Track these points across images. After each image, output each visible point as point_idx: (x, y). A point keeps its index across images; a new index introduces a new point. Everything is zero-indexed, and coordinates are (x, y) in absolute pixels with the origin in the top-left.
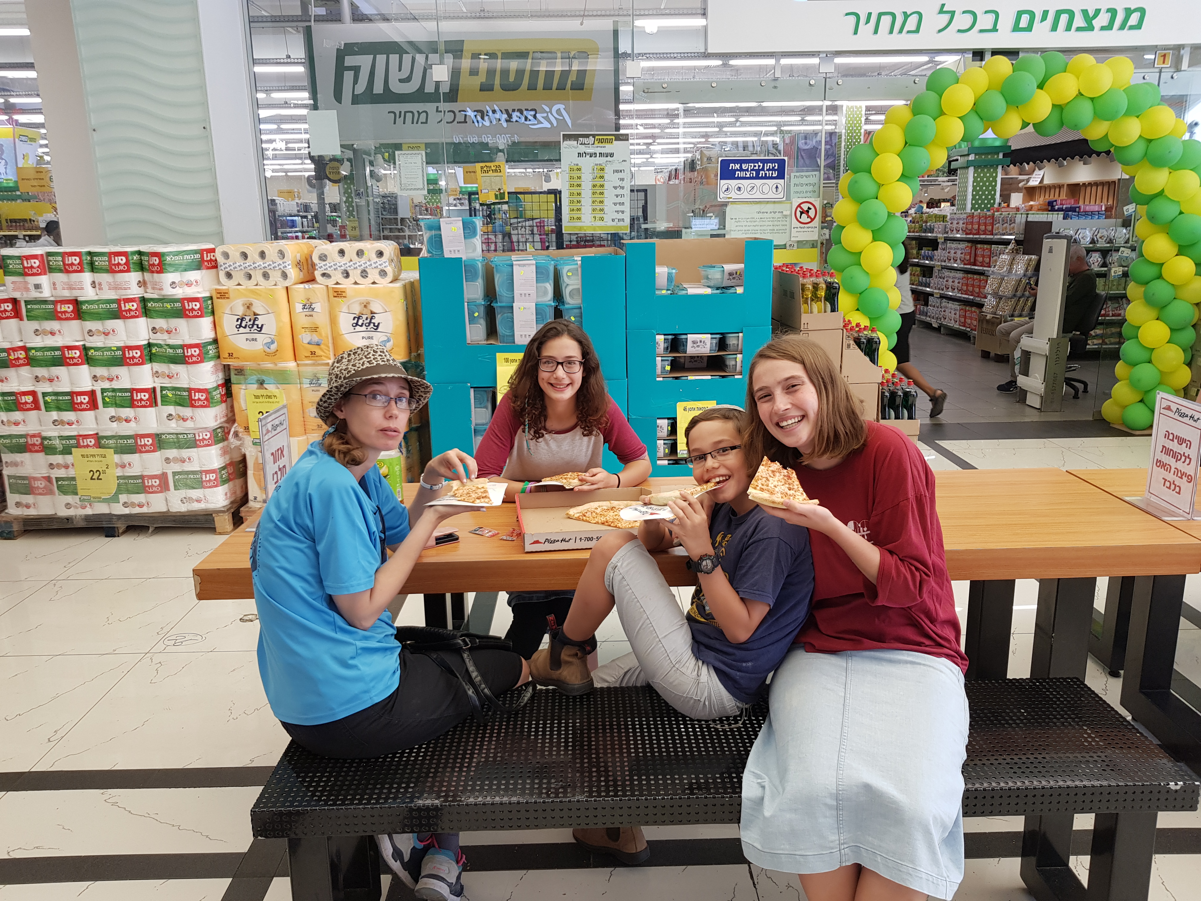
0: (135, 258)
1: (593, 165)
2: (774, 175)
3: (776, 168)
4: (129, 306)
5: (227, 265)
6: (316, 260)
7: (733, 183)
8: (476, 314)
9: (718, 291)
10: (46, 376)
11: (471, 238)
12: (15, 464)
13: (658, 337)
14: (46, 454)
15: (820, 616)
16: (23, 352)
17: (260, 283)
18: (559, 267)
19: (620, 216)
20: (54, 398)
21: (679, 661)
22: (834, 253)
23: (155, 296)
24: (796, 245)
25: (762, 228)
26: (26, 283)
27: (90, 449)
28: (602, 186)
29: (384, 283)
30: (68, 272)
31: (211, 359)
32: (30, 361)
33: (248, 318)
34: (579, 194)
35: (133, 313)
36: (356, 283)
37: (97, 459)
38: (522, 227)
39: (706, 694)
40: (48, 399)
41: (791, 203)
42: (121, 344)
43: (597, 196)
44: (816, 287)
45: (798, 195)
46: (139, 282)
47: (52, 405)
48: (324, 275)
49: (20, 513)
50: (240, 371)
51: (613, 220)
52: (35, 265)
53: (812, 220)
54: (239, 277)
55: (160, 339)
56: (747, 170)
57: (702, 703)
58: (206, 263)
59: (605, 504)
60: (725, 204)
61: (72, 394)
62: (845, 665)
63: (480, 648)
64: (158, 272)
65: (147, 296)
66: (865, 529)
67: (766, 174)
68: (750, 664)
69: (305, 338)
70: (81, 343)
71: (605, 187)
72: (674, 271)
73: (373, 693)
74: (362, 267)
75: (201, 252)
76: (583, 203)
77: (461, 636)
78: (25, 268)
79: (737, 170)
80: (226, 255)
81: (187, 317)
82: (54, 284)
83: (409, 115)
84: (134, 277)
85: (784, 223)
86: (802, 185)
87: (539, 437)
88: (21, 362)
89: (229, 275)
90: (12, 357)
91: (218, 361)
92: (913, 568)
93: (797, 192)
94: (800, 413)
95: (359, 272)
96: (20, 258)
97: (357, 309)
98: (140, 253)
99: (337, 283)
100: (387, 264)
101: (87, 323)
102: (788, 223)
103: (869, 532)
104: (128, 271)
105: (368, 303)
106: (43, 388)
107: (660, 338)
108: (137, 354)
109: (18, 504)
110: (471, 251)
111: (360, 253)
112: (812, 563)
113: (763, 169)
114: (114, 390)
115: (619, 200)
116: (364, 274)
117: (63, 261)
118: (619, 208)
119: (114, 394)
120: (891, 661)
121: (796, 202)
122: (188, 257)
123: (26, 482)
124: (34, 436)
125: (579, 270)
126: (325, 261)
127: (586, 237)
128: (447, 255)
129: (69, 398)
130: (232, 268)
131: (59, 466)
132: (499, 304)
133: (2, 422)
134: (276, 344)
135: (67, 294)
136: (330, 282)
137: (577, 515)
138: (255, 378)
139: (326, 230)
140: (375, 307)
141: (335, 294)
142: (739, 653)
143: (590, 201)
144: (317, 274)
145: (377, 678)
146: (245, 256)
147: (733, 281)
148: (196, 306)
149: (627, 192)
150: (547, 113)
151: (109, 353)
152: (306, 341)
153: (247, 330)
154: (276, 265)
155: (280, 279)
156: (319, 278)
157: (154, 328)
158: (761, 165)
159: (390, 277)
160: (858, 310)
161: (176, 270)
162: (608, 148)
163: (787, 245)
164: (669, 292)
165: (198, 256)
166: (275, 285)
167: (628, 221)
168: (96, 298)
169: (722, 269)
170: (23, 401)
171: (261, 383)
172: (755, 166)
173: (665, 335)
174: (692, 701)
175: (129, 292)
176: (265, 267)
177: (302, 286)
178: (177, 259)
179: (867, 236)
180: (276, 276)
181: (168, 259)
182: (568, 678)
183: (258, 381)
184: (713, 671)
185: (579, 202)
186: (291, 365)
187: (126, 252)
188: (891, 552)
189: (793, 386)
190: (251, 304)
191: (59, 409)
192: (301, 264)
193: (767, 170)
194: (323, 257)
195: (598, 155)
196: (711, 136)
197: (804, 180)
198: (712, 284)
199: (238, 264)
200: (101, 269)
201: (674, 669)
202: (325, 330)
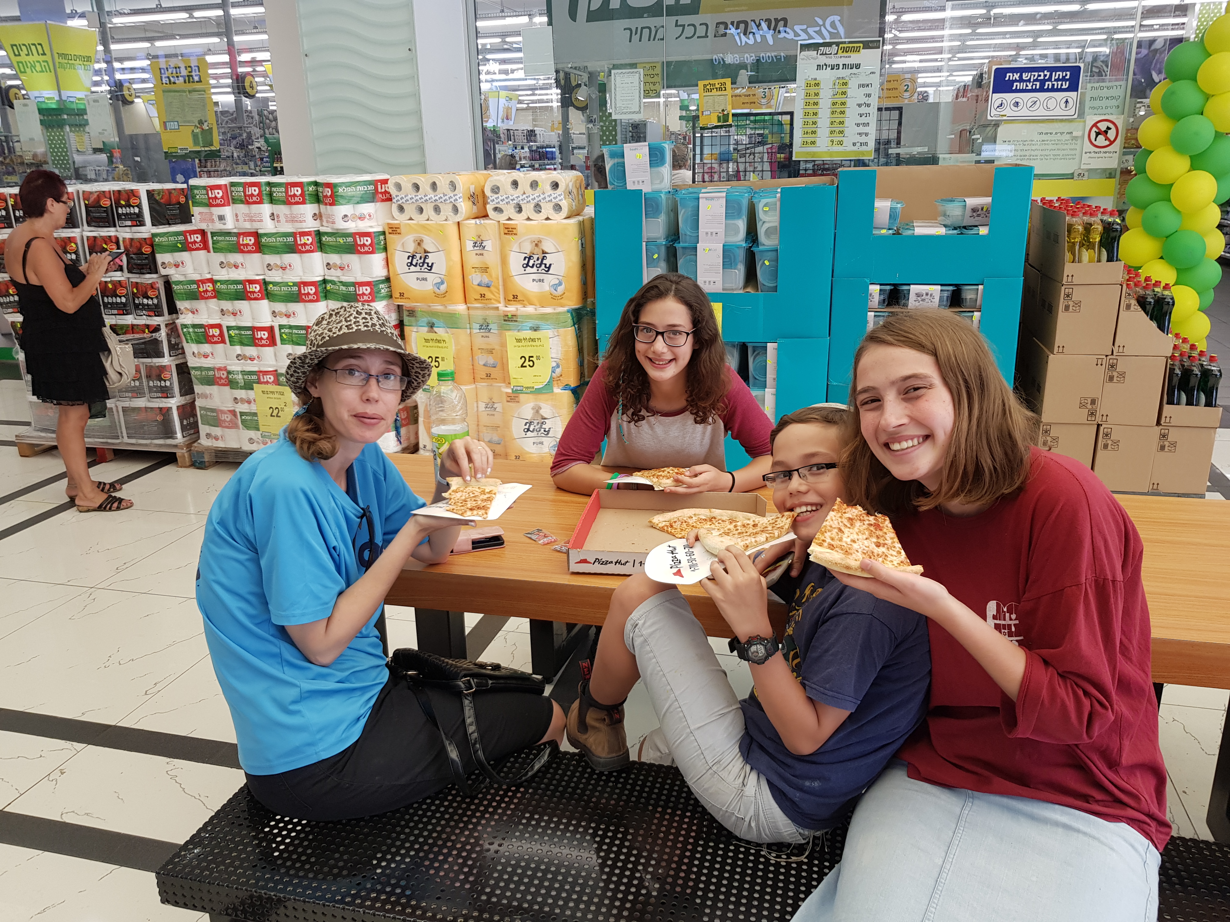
0: (310, 189)
1: (834, 79)
2: (1064, 87)
3: (1068, 77)
4: (304, 240)
5: (399, 198)
6: (488, 193)
7: (1009, 97)
8: (656, 256)
9: (955, 232)
10: (230, 309)
11: (658, 166)
12: (205, 396)
13: (871, 287)
14: (231, 388)
15: (937, 726)
16: (210, 285)
17: (431, 218)
18: (755, 200)
19: (863, 139)
20: (237, 332)
21: (719, 762)
22: (1136, 186)
23: (329, 230)
24: (1086, 174)
25: (1044, 153)
26: (211, 214)
27: (269, 386)
28: (843, 104)
29: (558, 218)
30: (248, 203)
31: (383, 298)
32: (217, 295)
33: (418, 256)
34: (815, 114)
35: (308, 248)
36: (529, 219)
37: (276, 396)
38: (750, 154)
39: (751, 812)
40: (232, 333)
41: (1085, 122)
42: (297, 280)
43: (836, 115)
44: (1088, 228)
45: (1095, 111)
46: (315, 214)
47: (236, 339)
48: (496, 209)
49: (210, 444)
50: (412, 313)
51: (854, 144)
52: (219, 196)
53: (1112, 143)
54: (410, 210)
55: (334, 275)
56: (1029, 81)
57: (746, 823)
58: (380, 196)
59: (704, 513)
60: (997, 124)
61: (254, 329)
62: (958, 810)
63: (494, 690)
64: (331, 204)
65: (323, 229)
66: (1014, 616)
67: (1053, 85)
68: (816, 784)
69: (475, 278)
70: (261, 277)
71: (848, 105)
72: (899, 205)
73: (321, 746)
74: (536, 201)
75: (375, 183)
76: (819, 125)
77: (465, 676)
78: (209, 198)
79: (1016, 81)
80: (399, 187)
81: (359, 252)
82: (237, 215)
83: (646, 32)
84: (309, 209)
85: (1073, 147)
86: (1101, 98)
87: (639, 420)
88: (209, 294)
89: (401, 209)
90: (201, 289)
91: (391, 301)
92: (1081, 693)
93: (1094, 108)
94: (922, 432)
95: (532, 206)
96: (205, 188)
97: (528, 248)
98: (316, 184)
99: (509, 219)
100: (562, 197)
101: (266, 256)
102: (1078, 147)
103: (1017, 622)
104: (304, 203)
105: (540, 241)
106: (228, 321)
107: (875, 289)
108: (312, 290)
109: (208, 435)
110: (658, 181)
111: (534, 185)
112: (929, 651)
113: (1050, 79)
114: (291, 327)
115: (864, 120)
116: (538, 208)
117: (244, 192)
118: (862, 129)
119: (290, 331)
120: (1033, 818)
121: (1091, 120)
122: (361, 188)
123: (215, 414)
124: (219, 369)
125: (778, 204)
126: (497, 193)
127: (824, 164)
128: (630, 186)
129: (250, 332)
130: (404, 201)
131: (243, 401)
132: (681, 244)
133: (194, 353)
134: (445, 285)
135: (248, 226)
136: (502, 218)
137: (660, 525)
138: (425, 320)
139: (569, 162)
140: (547, 246)
141: (506, 231)
142: (800, 768)
143: (828, 122)
144: (489, 208)
145: (328, 728)
146: (417, 187)
147: (977, 218)
148: (368, 241)
149: (873, 110)
150: (820, 26)
151: (285, 289)
152: (476, 282)
153: (418, 268)
154: (447, 197)
155: (451, 214)
156: (491, 213)
157: (328, 264)
158: (1048, 74)
159: (565, 212)
160: (1162, 258)
161: (348, 202)
162: (854, 58)
163: (1076, 175)
164: (891, 232)
165: (372, 187)
166: (446, 220)
167: (872, 145)
168: (274, 231)
169: (963, 204)
170: (211, 334)
171: (432, 326)
172: (1040, 76)
173: (881, 285)
174: (734, 818)
175: (304, 225)
176: (436, 200)
177: (473, 221)
178: (350, 191)
179: (1184, 163)
180: (447, 210)
181: (340, 190)
182: (594, 747)
183: (429, 323)
184: (765, 782)
185: (814, 123)
186: (461, 308)
187: (301, 183)
188: (1046, 663)
189: (916, 389)
190: (422, 241)
191: (242, 344)
192: (475, 197)
193: (1055, 80)
194: (496, 190)
195: (841, 67)
196: (1023, 48)
197: (1105, 93)
198: (948, 222)
199: (410, 196)
200: (279, 200)
201: (711, 771)
202: (496, 271)
